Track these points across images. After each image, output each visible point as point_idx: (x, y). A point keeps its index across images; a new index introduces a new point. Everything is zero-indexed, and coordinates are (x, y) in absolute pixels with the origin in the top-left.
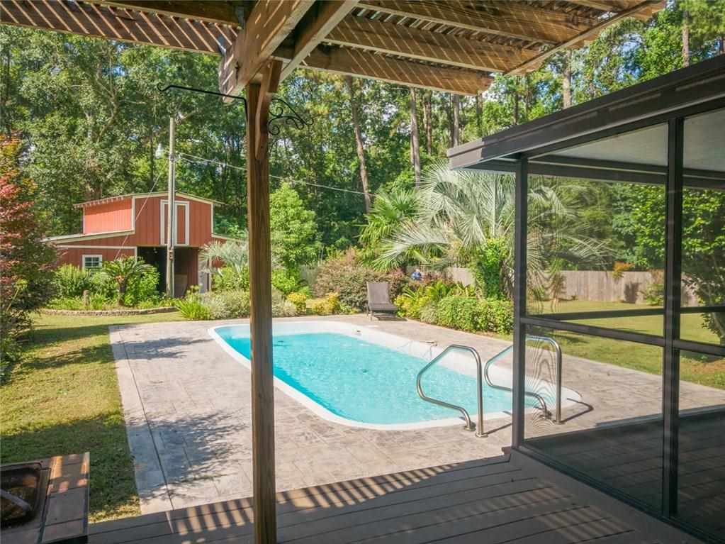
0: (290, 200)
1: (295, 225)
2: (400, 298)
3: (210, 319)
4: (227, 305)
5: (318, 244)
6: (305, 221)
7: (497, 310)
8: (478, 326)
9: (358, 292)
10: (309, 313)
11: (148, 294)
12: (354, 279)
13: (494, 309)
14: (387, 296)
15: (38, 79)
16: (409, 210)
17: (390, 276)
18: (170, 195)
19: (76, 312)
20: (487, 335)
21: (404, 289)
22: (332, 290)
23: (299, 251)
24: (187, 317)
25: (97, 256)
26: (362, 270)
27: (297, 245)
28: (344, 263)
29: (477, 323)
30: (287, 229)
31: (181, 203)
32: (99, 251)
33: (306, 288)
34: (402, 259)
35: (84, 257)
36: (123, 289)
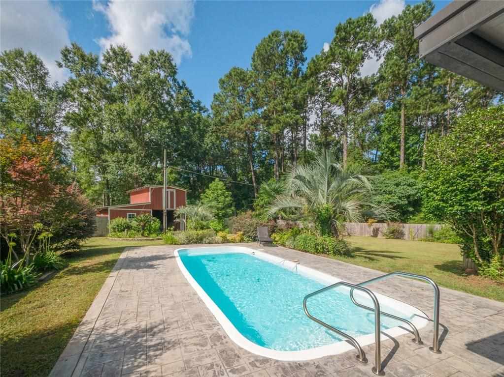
0: (219, 187)
1: (221, 199)
2: (274, 235)
3: (178, 245)
4: (187, 237)
5: (233, 208)
6: (227, 197)
7: (329, 242)
8: (319, 251)
9: (252, 232)
10: (228, 241)
11: (155, 231)
12: (251, 225)
13: (328, 242)
14: (267, 234)
15: (110, 136)
16: (278, 191)
17: (269, 224)
18: (164, 187)
19: (120, 239)
20: (324, 256)
21: (276, 230)
22: (240, 230)
23: (224, 211)
24: (166, 244)
25: (133, 214)
26: (255, 221)
27: (223, 209)
28: (246, 218)
29: (318, 249)
30: (217, 201)
31: (172, 190)
32: (134, 212)
33: (228, 229)
34: (274, 216)
35: (128, 214)
36: (143, 229)
